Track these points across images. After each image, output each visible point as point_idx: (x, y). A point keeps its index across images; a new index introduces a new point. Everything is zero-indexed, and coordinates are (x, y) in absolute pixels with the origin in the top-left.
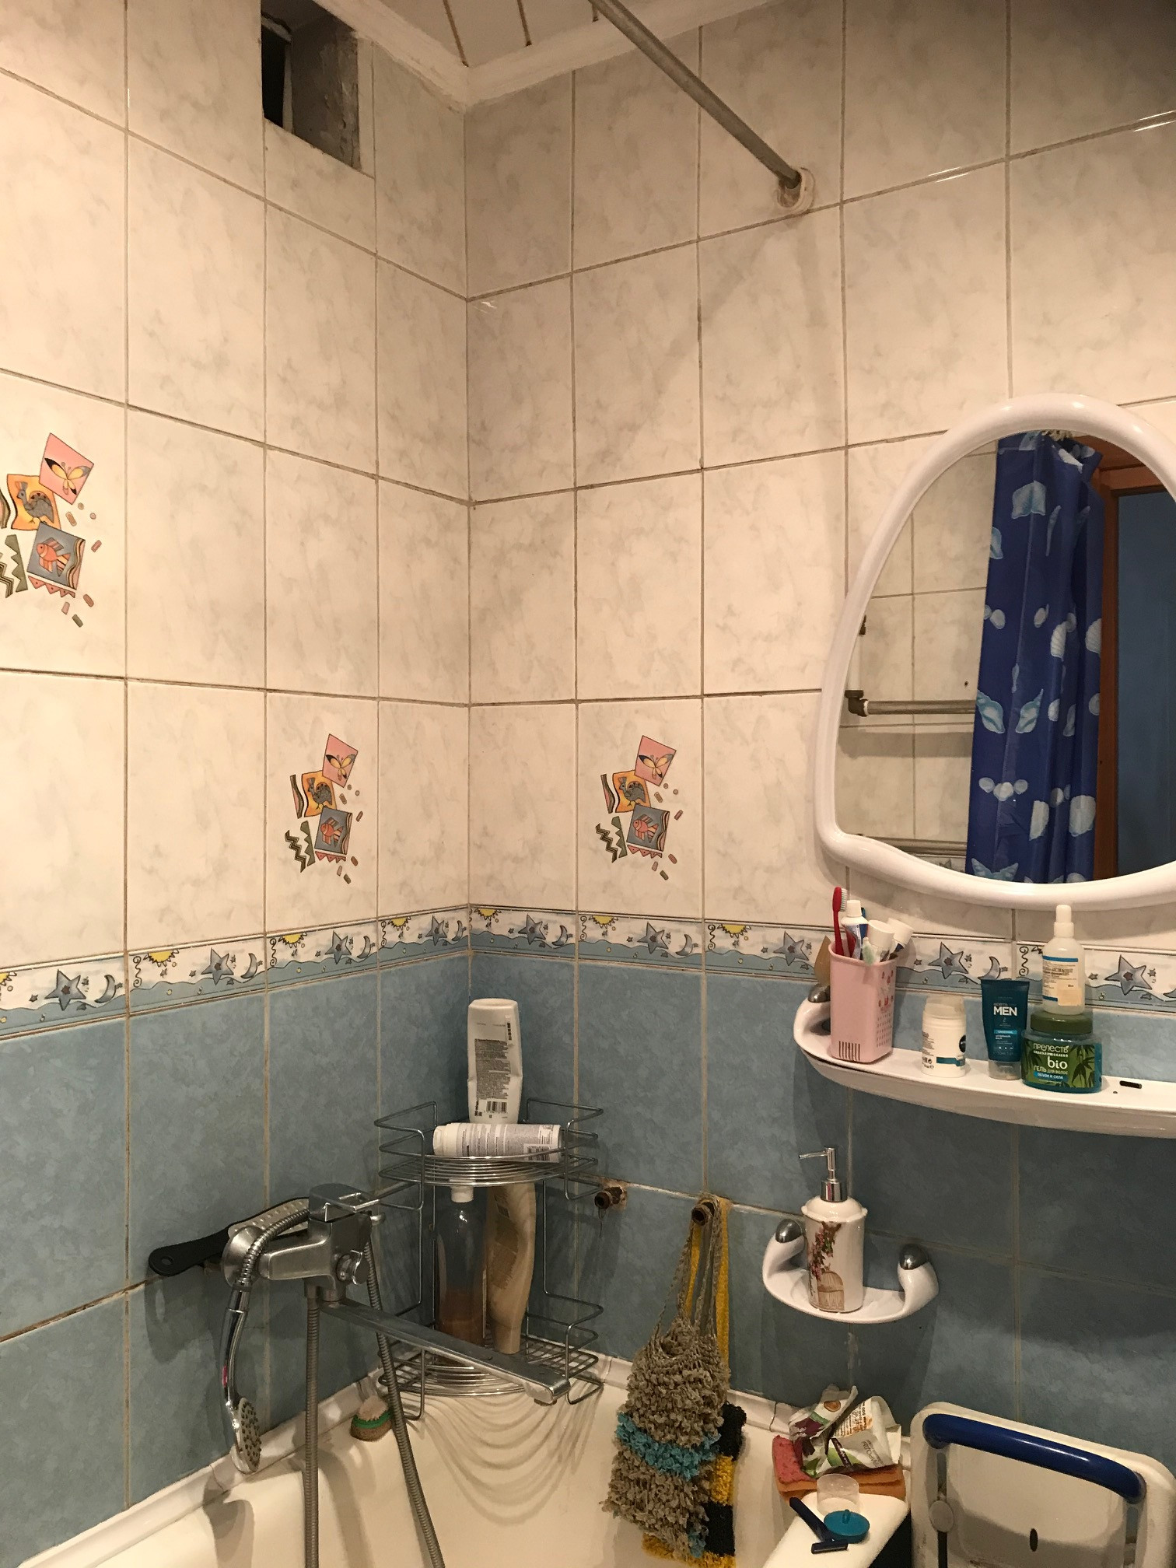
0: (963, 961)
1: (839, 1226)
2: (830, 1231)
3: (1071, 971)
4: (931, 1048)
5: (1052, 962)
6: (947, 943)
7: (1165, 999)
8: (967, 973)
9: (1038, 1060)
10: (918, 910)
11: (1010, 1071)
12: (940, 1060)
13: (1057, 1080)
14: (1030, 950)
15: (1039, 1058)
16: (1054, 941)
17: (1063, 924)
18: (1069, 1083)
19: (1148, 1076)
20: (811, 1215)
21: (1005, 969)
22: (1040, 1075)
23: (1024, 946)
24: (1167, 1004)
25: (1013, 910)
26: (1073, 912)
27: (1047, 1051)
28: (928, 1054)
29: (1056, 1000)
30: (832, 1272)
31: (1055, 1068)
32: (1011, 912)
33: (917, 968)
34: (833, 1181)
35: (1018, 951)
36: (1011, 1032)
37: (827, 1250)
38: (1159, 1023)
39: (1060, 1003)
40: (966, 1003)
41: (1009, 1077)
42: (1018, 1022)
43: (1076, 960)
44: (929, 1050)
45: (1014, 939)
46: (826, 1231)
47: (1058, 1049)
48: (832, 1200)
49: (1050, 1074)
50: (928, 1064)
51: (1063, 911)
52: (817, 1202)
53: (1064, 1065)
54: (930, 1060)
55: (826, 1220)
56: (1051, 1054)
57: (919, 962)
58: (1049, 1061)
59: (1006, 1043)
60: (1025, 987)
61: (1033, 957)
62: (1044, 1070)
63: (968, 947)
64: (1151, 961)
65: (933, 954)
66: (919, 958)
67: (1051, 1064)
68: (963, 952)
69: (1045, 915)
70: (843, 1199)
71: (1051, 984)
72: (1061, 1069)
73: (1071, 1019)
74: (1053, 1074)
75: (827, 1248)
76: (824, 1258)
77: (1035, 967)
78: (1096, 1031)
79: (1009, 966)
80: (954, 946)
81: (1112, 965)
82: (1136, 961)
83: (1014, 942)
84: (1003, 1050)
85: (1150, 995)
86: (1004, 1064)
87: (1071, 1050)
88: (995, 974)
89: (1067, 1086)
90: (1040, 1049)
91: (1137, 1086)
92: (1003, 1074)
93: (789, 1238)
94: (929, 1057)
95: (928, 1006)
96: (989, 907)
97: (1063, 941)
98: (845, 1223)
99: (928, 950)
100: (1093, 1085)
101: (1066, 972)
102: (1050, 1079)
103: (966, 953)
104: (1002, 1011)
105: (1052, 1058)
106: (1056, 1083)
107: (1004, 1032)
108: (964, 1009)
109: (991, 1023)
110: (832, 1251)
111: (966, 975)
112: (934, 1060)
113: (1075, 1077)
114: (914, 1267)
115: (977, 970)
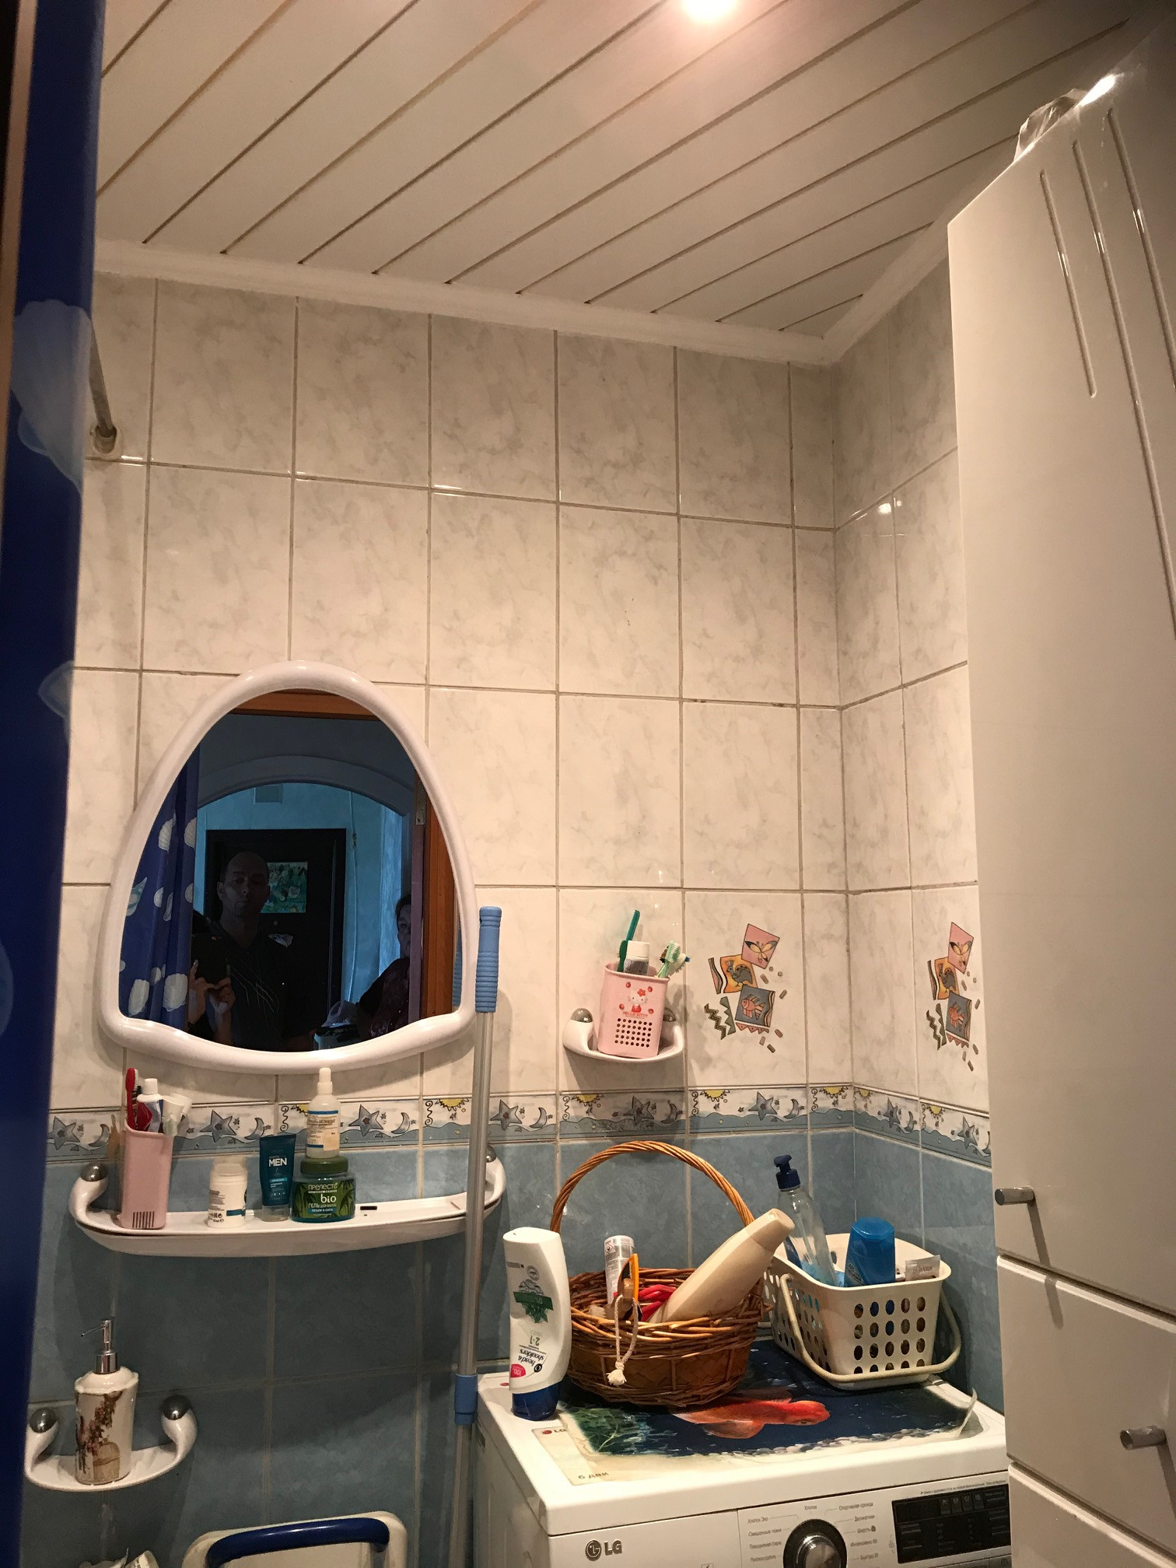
0: (232, 1124)
1: (121, 1393)
2: (111, 1400)
3: (334, 1121)
4: (222, 1203)
5: (319, 1116)
6: (217, 1110)
7: (392, 1135)
8: (235, 1134)
9: (311, 1198)
10: (193, 1083)
11: (282, 1214)
12: (230, 1213)
13: (328, 1212)
14: (290, 1108)
15: (314, 1197)
16: (317, 1098)
17: (325, 1084)
18: (337, 1213)
19: (380, 1198)
20: (90, 1391)
21: (269, 1127)
22: (314, 1210)
23: (285, 1105)
24: (395, 1139)
25: (277, 1076)
26: (332, 1073)
27: (321, 1190)
28: (219, 1209)
29: (322, 1146)
30: (112, 1443)
31: (327, 1203)
32: (274, 1079)
33: (190, 1136)
34: (108, 1353)
35: (280, 1111)
36: (283, 1180)
37: (106, 1422)
38: (388, 1155)
39: (325, 1149)
40: (248, 1159)
41: (282, 1218)
42: (287, 1170)
43: (336, 1112)
44: (219, 1206)
45: (276, 1101)
46: (108, 1403)
47: (329, 1187)
48: (108, 1372)
49: (322, 1209)
50: (218, 1219)
51: (325, 1072)
52: (92, 1377)
53: (333, 1199)
54: (220, 1215)
55: (108, 1392)
56: (324, 1192)
57: (191, 1131)
58: (322, 1198)
59: (280, 1189)
60: (293, 1139)
61: (292, 1113)
62: (318, 1206)
63: (235, 1111)
64: (382, 1107)
65: (204, 1121)
66: (191, 1126)
67: (324, 1200)
68: (231, 1117)
69: (308, 1078)
70: (117, 1369)
71: (318, 1134)
72: (331, 1203)
73: (332, 1160)
74: (325, 1208)
75: (107, 1419)
76: (103, 1431)
77: (297, 1122)
78: (351, 1169)
79: (272, 1124)
80: (224, 1112)
81: (354, 1113)
82: (371, 1108)
83: (276, 1104)
84: (277, 1196)
85: (382, 1133)
86: (278, 1208)
87: (339, 1186)
88: (259, 1133)
89: (336, 1215)
90: (313, 1189)
91: (374, 1208)
92: (277, 1217)
93: (47, 1427)
94: (218, 1212)
95: (217, 1167)
96: (257, 1075)
97: (324, 1098)
98: (125, 1390)
99: (202, 1118)
100: (350, 1215)
101: (330, 1122)
102: (322, 1212)
103: (235, 1117)
104: (275, 1162)
105: (325, 1195)
106: (327, 1215)
107: (277, 1180)
108: (247, 1164)
109: (266, 1173)
110: (111, 1421)
111: (234, 1136)
112: (224, 1214)
113: (341, 1207)
114: (180, 1416)
115: (243, 1131)
